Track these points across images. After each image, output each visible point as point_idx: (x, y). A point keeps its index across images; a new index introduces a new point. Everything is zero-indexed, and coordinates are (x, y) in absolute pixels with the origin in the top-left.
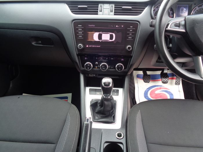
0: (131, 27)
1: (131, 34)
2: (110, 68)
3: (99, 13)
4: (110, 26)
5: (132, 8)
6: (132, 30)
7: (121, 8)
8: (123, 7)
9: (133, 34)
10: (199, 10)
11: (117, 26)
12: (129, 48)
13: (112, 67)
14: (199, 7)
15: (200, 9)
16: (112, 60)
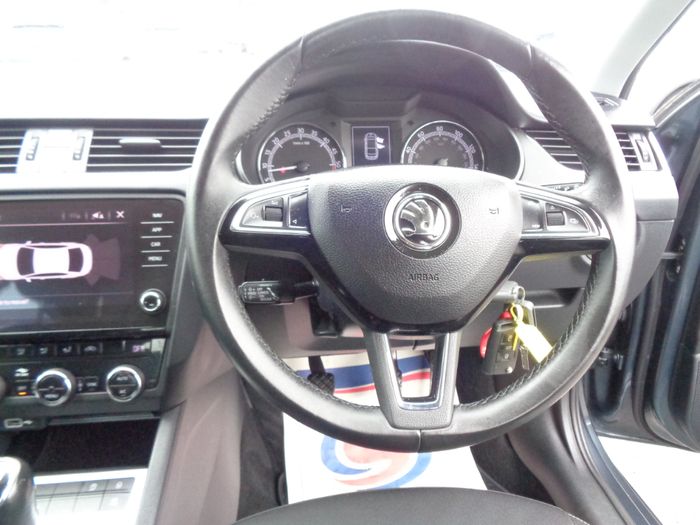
0: (156, 215)
1: (158, 244)
2: (86, 389)
3: (22, 165)
4: (67, 216)
5: (164, 142)
6: (159, 229)
7: (116, 142)
8: (125, 140)
9: (165, 244)
10: (429, 141)
11: (96, 215)
12: (151, 300)
13: (94, 384)
14: (426, 130)
15: (431, 138)
16: (90, 353)
